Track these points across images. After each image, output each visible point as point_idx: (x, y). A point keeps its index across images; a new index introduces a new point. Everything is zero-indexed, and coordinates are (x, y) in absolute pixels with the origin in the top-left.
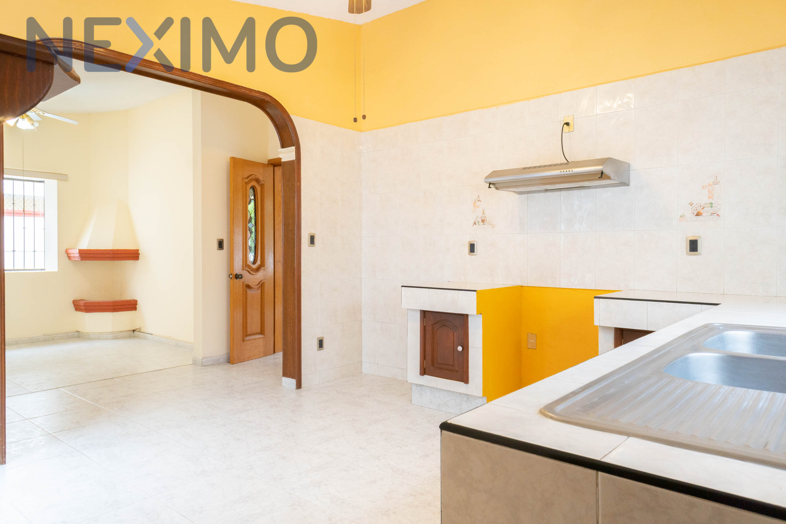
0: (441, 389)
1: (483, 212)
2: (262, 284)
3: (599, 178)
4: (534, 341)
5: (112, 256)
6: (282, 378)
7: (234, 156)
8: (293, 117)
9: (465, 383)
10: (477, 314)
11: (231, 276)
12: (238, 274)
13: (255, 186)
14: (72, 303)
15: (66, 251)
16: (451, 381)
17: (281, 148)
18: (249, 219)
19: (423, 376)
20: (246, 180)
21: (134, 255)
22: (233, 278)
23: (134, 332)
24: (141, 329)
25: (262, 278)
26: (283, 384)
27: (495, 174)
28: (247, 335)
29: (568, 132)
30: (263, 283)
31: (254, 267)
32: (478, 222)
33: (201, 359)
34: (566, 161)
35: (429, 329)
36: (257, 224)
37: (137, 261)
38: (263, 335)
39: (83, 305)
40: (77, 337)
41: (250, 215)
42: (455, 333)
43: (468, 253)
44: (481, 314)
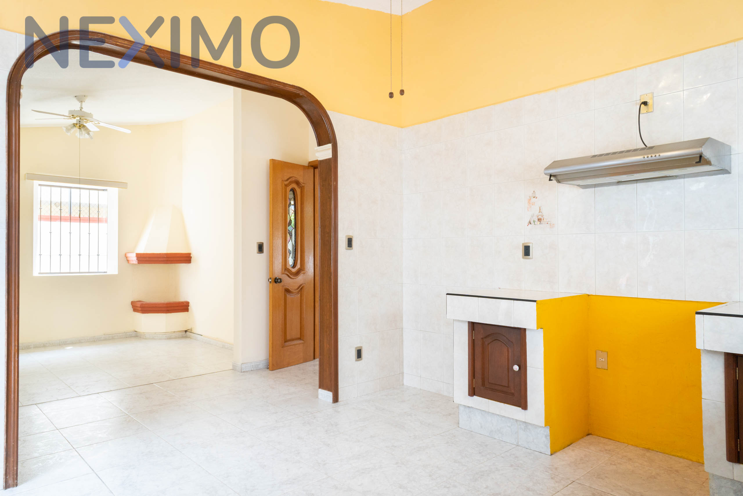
0: (493, 414)
1: (540, 209)
2: (301, 288)
3: (697, 163)
4: (604, 360)
5: (165, 259)
6: (318, 390)
7: (273, 159)
8: (329, 112)
9: (522, 409)
10: (537, 329)
11: (270, 280)
12: (278, 278)
13: (294, 188)
14: (130, 304)
15: (125, 255)
16: (506, 405)
17: (318, 146)
18: (288, 221)
19: (471, 397)
20: (286, 183)
21: (186, 258)
22: (272, 282)
23: (186, 333)
24: (192, 330)
25: (301, 282)
26: (320, 397)
27: (555, 164)
28: (286, 341)
29: (646, 113)
30: (303, 287)
31: (294, 270)
32: (534, 222)
33: (240, 364)
34: (644, 145)
35: (479, 343)
36: (297, 227)
37: (190, 264)
38: (303, 340)
39: (139, 306)
40: (135, 337)
41: (290, 218)
42: (510, 350)
43: (522, 256)
44: (542, 328)
